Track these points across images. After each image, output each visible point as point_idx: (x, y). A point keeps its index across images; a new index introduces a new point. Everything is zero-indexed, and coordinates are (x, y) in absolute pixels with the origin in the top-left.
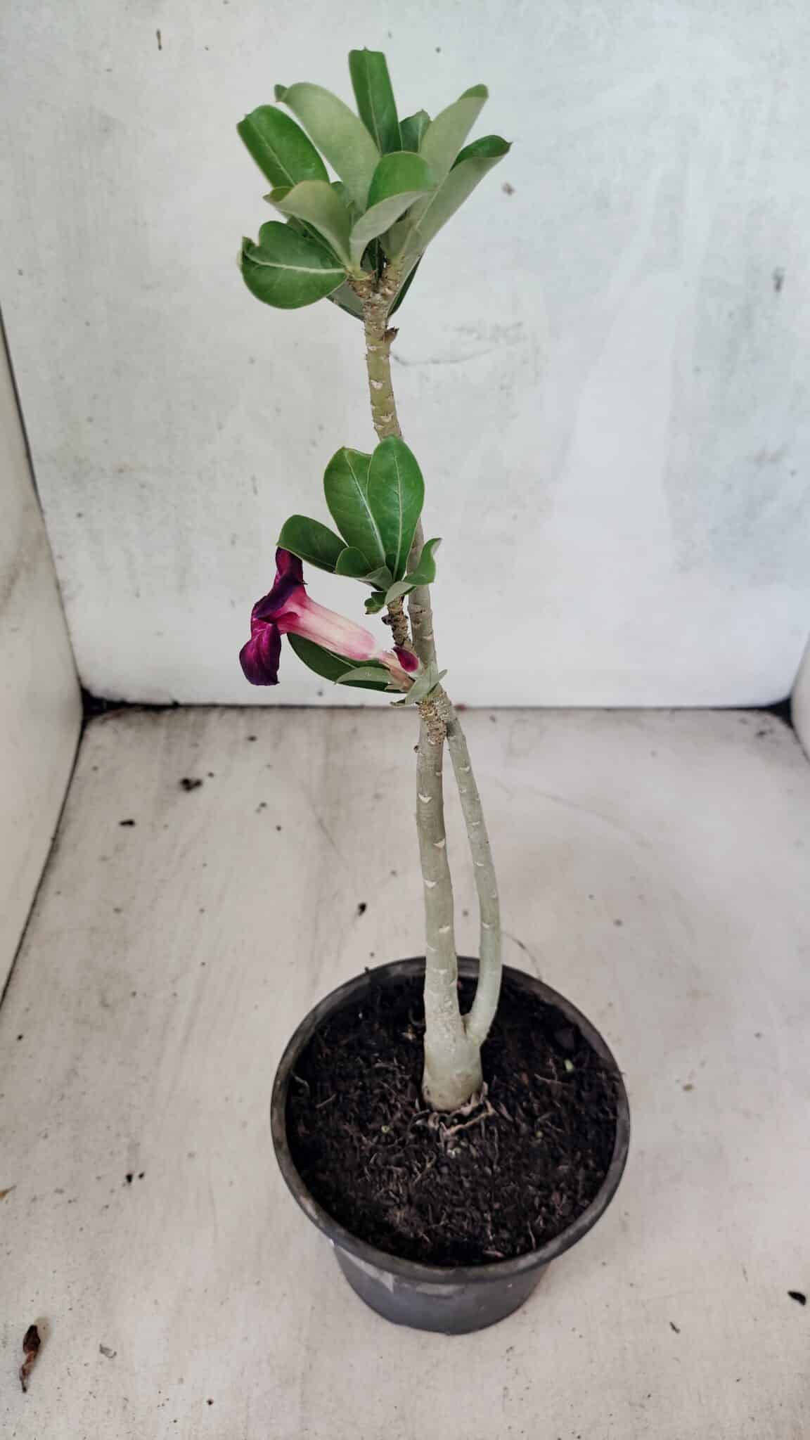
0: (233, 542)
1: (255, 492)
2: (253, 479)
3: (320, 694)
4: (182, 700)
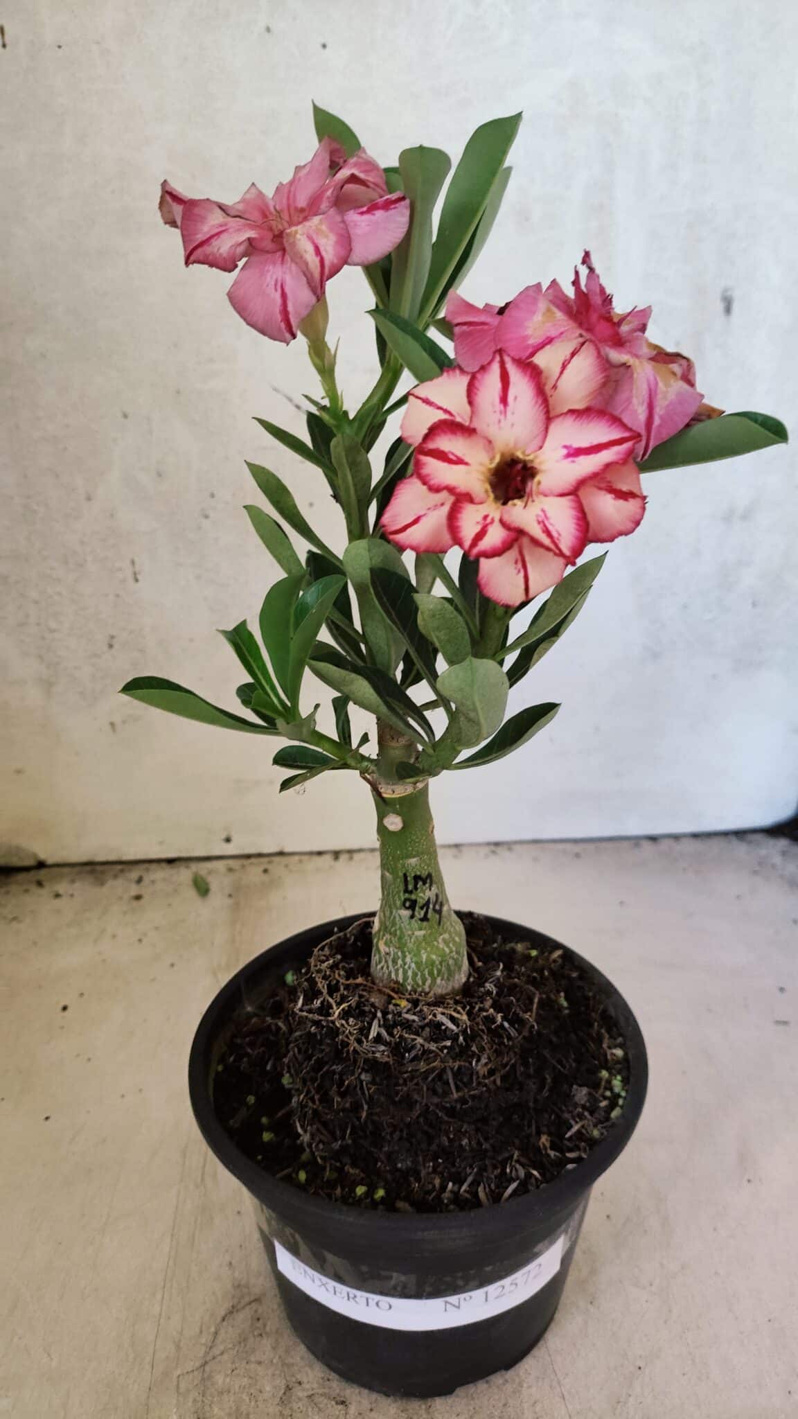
0: (111, 646)
1: (137, 580)
2: (133, 563)
3: (228, 840)
4: (50, 861)
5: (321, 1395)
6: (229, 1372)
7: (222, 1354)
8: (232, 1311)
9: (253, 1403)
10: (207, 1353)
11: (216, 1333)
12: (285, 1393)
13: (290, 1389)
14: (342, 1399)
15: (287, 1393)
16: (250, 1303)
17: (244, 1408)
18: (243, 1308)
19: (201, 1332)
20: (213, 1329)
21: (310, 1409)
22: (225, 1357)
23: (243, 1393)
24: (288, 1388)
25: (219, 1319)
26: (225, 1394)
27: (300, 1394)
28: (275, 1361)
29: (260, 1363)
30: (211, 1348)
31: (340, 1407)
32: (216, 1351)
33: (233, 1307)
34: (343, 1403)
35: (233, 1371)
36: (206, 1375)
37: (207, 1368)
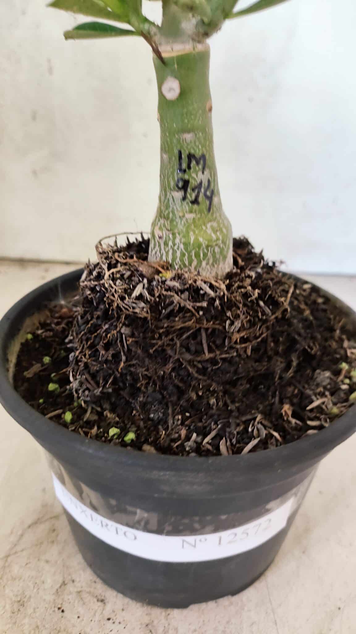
5: (87, 592)
6: (24, 565)
7: (22, 550)
8: (36, 523)
9: (35, 590)
10: (11, 549)
11: (22, 535)
12: (60, 587)
13: (65, 585)
14: (103, 598)
15: (63, 587)
16: (51, 518)
17: (27, 593)
18: (46, 521)
19: (12, 533)
20: (20, 532)
21: (76, 602)
22: (24, 553)
23: (30, 581)
24: (64, 584)
25: (26, 526)
26: (17, 580)
27: (71, 589)
28: (58, 562)
29: (47, 562)
30: (15, 545)
31: (100, 604)
32: (18, 548)
33: (39, 519)
34: (102, 601)
35: (27, 564)
36: (7, 564)
37: (9, 559)
